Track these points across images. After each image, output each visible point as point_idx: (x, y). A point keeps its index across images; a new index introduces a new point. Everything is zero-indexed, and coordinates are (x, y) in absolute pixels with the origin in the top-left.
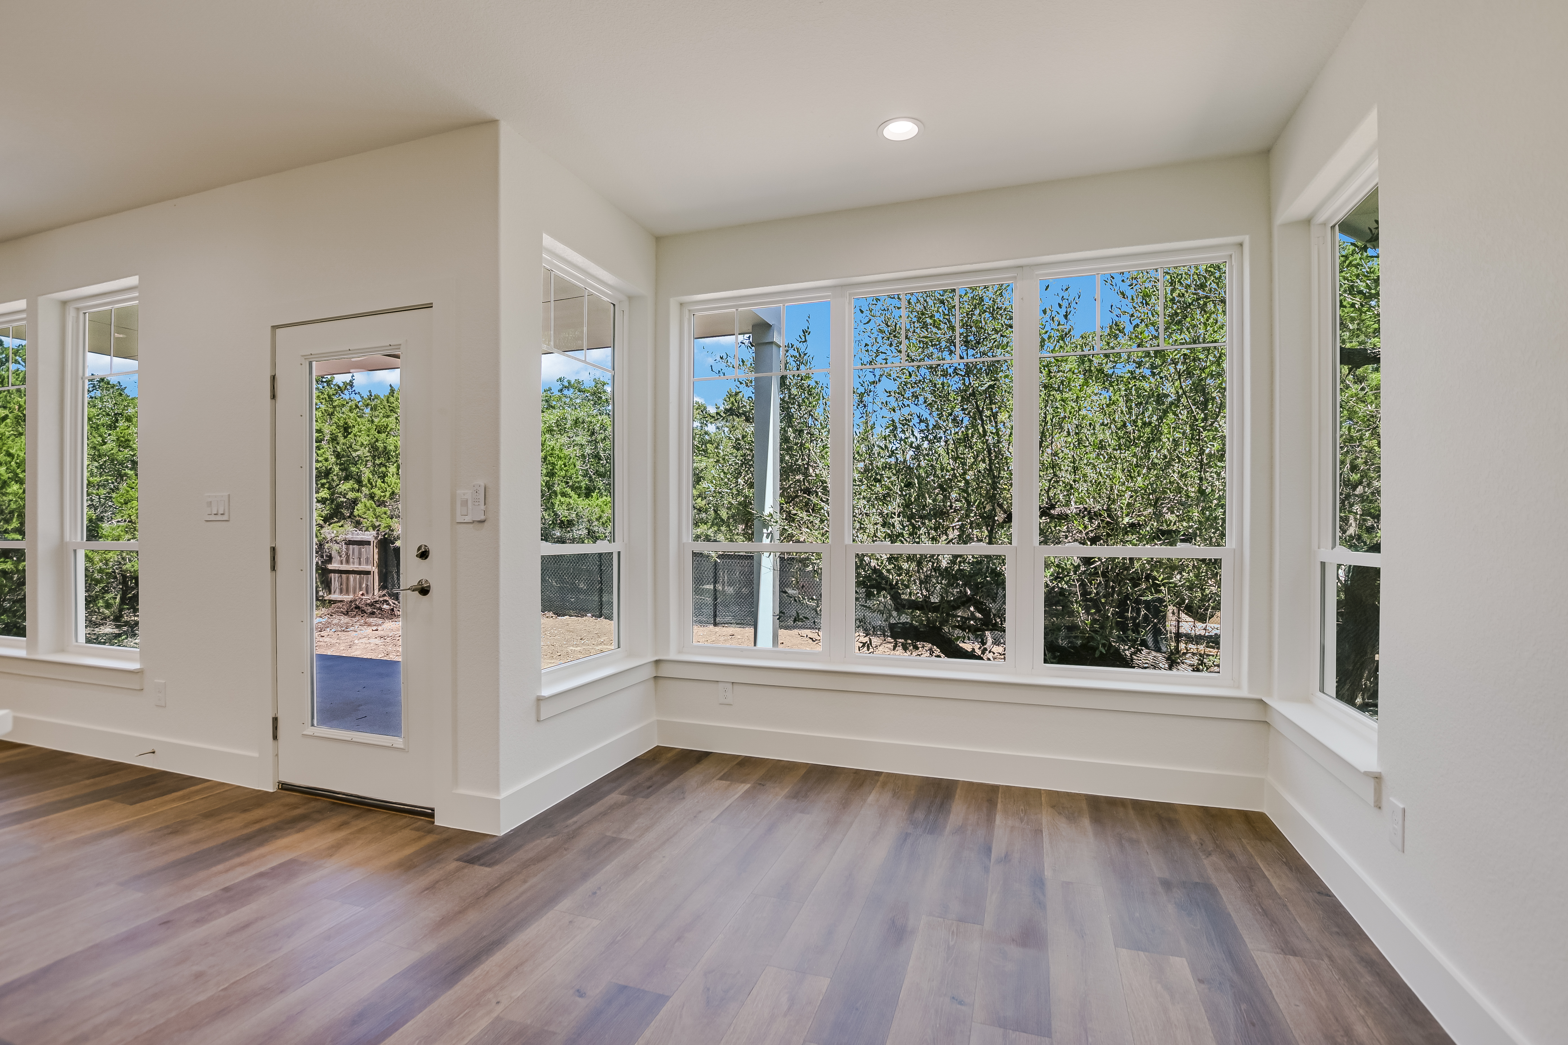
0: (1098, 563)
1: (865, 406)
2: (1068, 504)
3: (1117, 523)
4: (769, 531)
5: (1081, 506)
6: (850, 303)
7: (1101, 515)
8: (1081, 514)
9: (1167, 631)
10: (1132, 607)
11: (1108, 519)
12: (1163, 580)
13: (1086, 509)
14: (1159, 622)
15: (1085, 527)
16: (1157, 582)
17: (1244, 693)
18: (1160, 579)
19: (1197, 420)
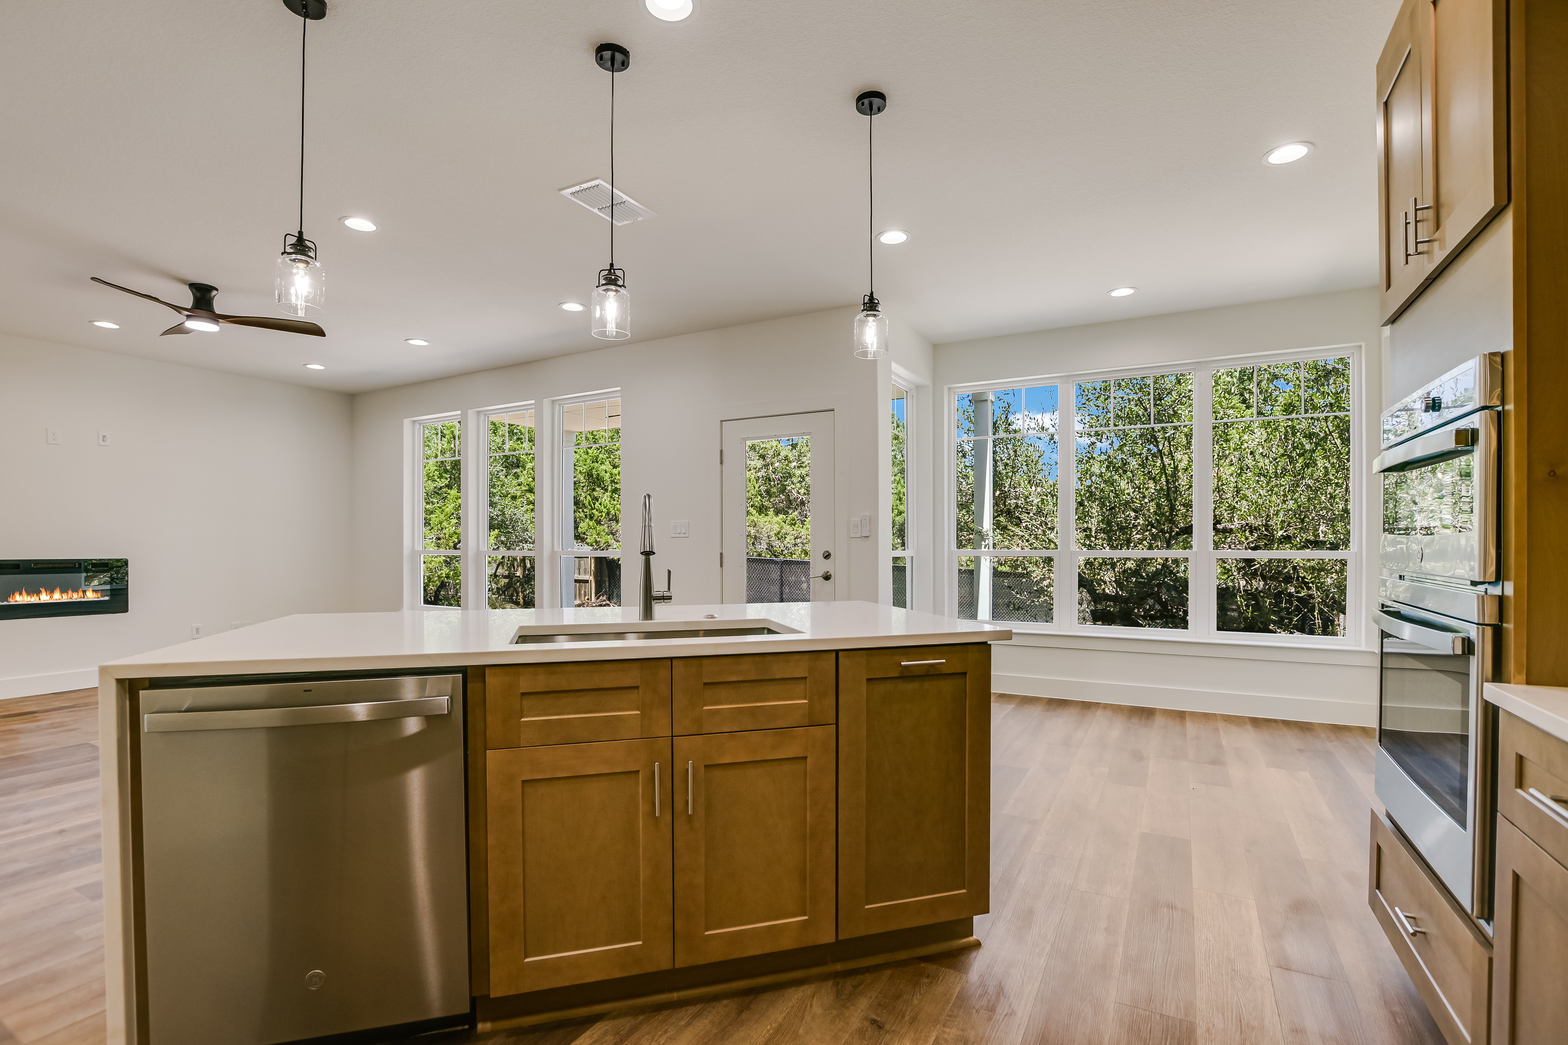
0: (1257, 566)
1: (1055, 442)
2: (1231, 520)
3: (1273, 536)
4: (986, 543)
5: (1243, 522)
6: (1073, 387)
7: (1260, 529)
8: (1243, 529)
9: (1315, 618)
10: (1286, 599)
11: (1265, 533)
12: (1311, 579)
13: (1247, 524)
14: (1308, 611)
15: (1247, 539)
16: (1306, 580)
17: (1363, 648)
18: (1309, 578)
19: (1342, 454)
